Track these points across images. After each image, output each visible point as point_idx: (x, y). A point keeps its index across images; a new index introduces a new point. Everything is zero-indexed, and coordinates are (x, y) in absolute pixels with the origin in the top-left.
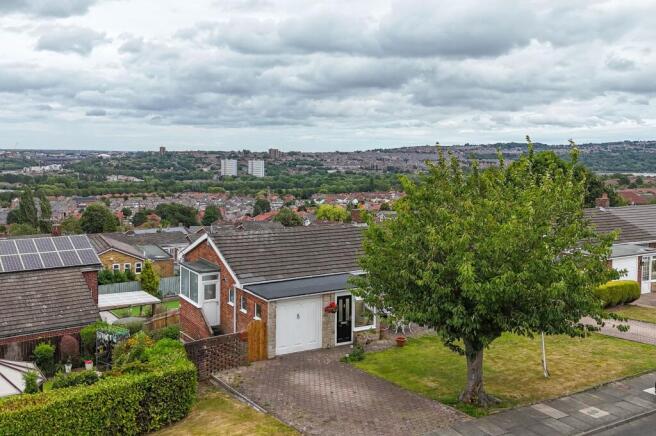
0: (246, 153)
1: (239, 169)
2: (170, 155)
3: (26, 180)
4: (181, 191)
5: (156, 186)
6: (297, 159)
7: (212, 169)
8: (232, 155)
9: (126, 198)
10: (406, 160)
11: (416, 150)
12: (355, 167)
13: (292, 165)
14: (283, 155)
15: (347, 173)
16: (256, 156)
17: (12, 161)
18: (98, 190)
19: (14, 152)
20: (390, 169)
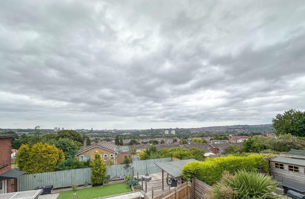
0: (171, 129)
1: (169, 132)
2: (153, 130)
3: (123, 136)
4: (155, 137)
5: (150, 136)
6: (183, 130)
7: (163, 133)
8: (168, 129)
9: (143, 139)
10: (211, 130)
11: (213, 127)
12: (198, 132)
13: (182, 131)
14: (179, 129)
15: (196, 133)
16: (173, 129)
17: (121, 132)
18: (137, 138)
19: (121, 130)
20: (207, 132)
